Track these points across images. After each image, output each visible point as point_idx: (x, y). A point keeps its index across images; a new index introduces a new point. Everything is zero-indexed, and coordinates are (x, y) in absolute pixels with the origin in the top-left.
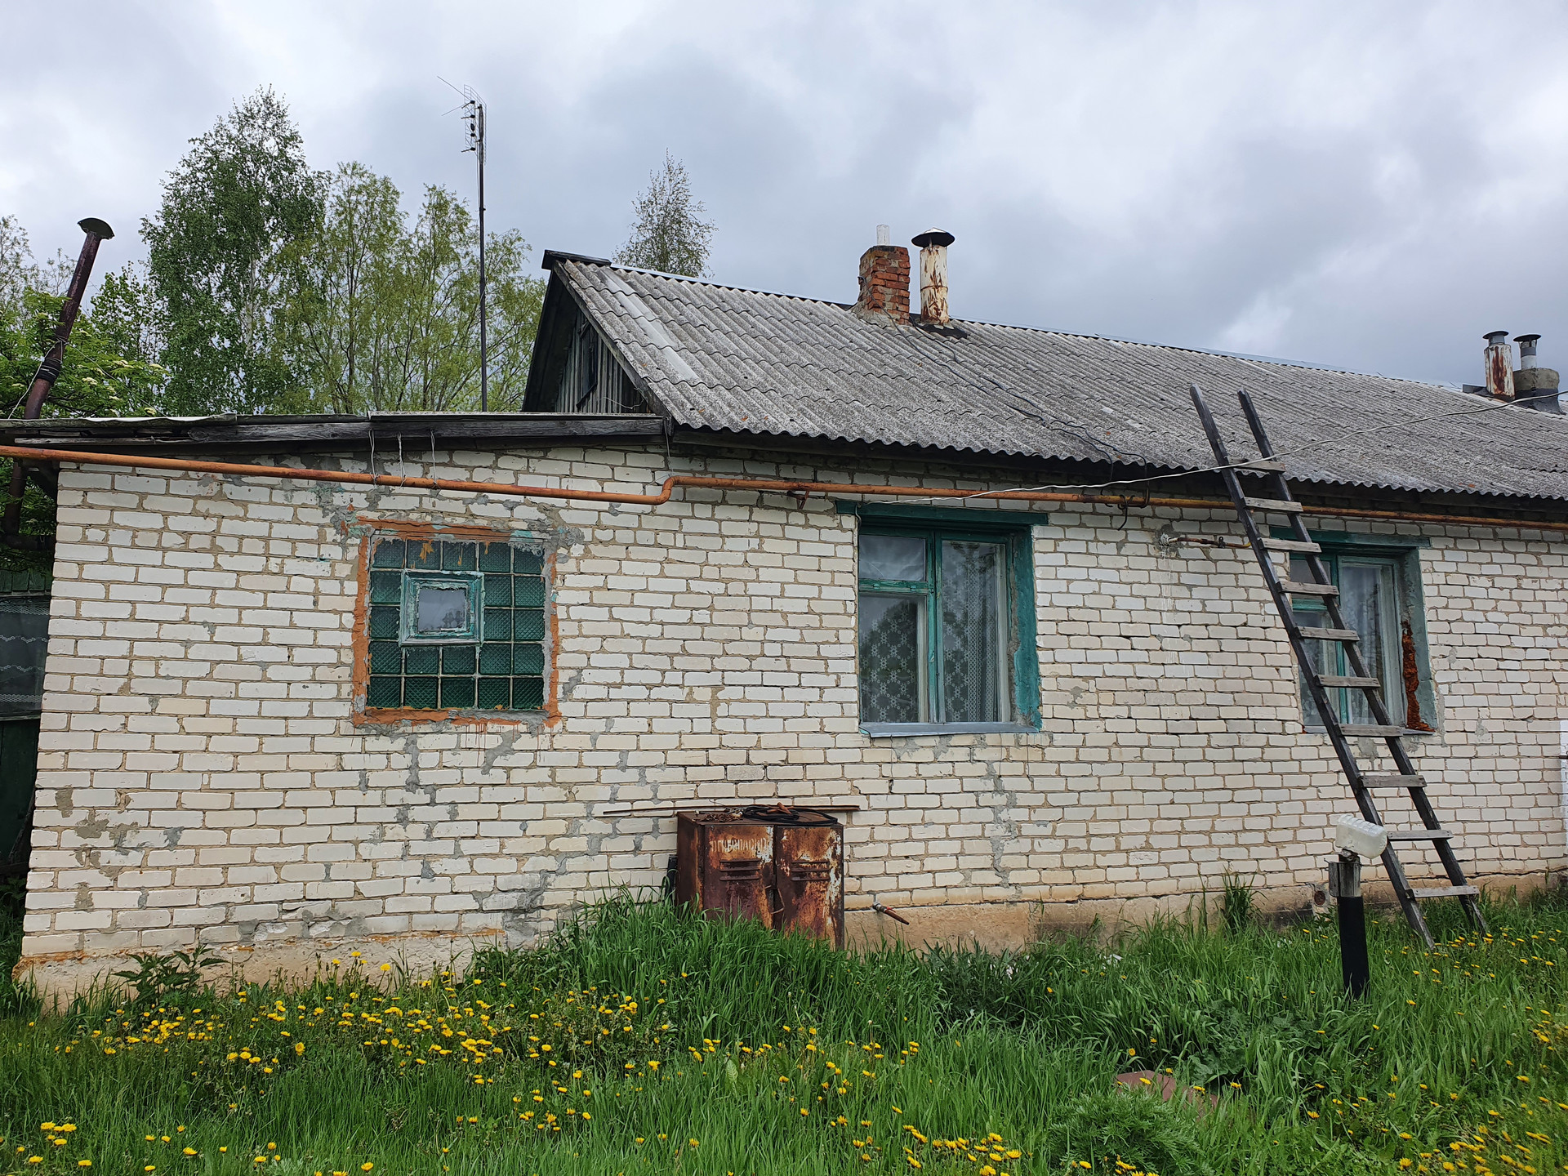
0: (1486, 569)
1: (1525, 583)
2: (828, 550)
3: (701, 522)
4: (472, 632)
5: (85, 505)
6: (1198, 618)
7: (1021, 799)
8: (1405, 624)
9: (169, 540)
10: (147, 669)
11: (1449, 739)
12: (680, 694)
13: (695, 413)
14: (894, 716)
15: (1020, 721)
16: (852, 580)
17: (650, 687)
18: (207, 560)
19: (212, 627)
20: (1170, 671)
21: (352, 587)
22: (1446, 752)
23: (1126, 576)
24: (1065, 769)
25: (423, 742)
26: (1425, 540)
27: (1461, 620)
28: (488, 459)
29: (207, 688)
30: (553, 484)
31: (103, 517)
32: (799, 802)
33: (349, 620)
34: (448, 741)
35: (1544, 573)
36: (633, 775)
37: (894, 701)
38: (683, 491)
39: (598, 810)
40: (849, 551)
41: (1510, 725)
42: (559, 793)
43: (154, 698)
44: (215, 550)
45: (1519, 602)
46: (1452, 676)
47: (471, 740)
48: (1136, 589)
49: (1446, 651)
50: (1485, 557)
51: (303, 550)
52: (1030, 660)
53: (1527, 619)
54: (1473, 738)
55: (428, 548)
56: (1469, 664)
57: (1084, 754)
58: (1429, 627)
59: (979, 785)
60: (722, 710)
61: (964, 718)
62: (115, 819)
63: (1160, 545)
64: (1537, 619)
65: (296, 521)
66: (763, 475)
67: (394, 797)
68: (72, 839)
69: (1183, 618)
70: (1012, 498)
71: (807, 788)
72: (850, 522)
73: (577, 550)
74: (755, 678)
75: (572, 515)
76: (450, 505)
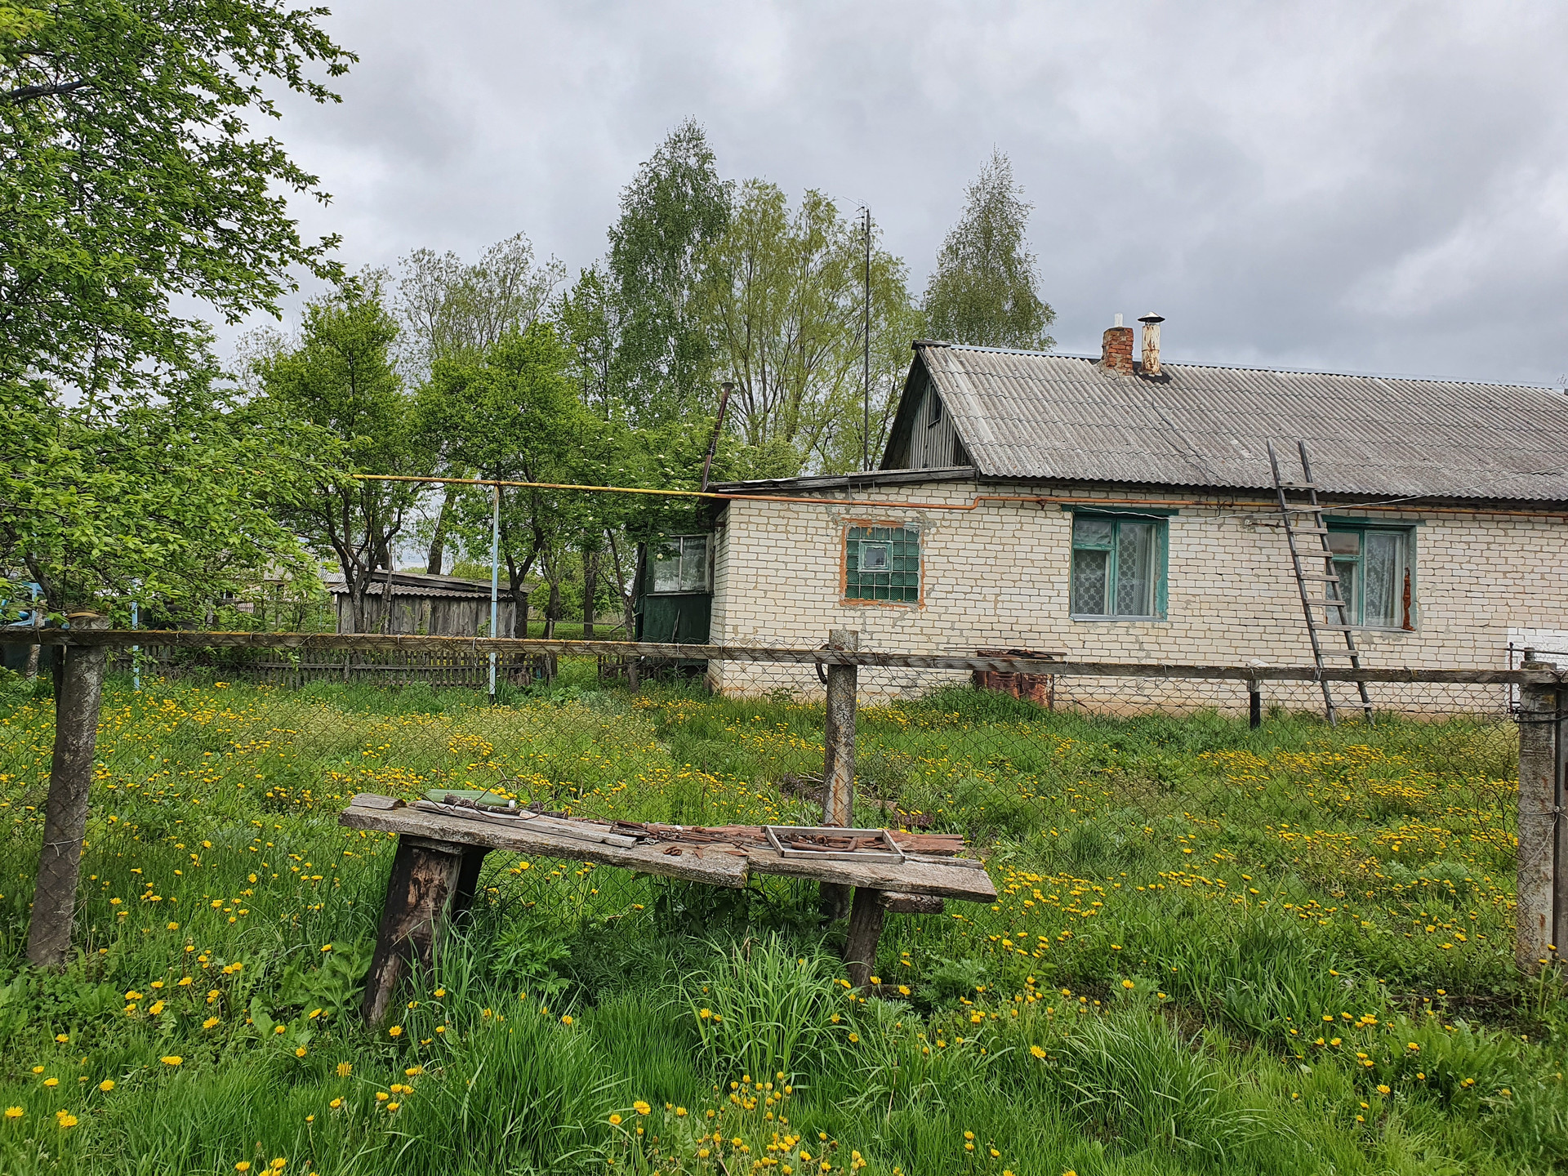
0: (1464, 539)
1: (1493, 546)
2: (1057, 529)
3: (992, 517)
4: (887, 567)
5: (740, 514)
6: (1263, 565)
7: (1153, 654)
8: (1407, 569)
9: (770, 528)
10: (762, 580)
11: (1423, 635)
12: (980, 597)
13: (991, 467)
14: (1091, 611)
15: (1158, 616)
16: (1069, 544)
17: (965, 593)
18: (784, 536)
19: (786, 563)
20: (1244, 593)
21: (839, 547)
22: (1422, 643)
23: (1222, 542)
25: (868, 613)
26: (1422, 521)
27: (1443, 568)
29: (785, 588)
30: (923, 501)
31: (746, 519)
32: (1036, 650)
33: (838, 561)
34: (879, 613)
35: (1510, 540)
36: (957, 633)
37: (1091, 604)
38: (984, 502)
40: (1068, 530)
41: (1469, 629)
42: (925, 639)
43: (766, 592)
44: (787, 532)
45: (1487, 558)
46: (1433, 600)
47: (887, 614)
48: (1228, 549)
49: (1430, 586)
50: (1466, 531)
51: (820, 532)
52: (1164, 585)
53: (1492, 568)
54: (1441, 636)
55: (870, 530)
56: (1445, 593)
57: (1190, 634)
58: (1418, 572)
59: (1130, 646)
60: (1000, 605)
61: (1131, 613)
63: (1243, 526)
64: (1499, 568)
65: (817, 519)
66: (1025, 493)
69: (1256, 565)
70: (1159, 501)
71: (1041, 643)
72: (1069, 515)
73: (933, 530)
74: (1017, 591)
75: (931, 515)
76: (880, 511)
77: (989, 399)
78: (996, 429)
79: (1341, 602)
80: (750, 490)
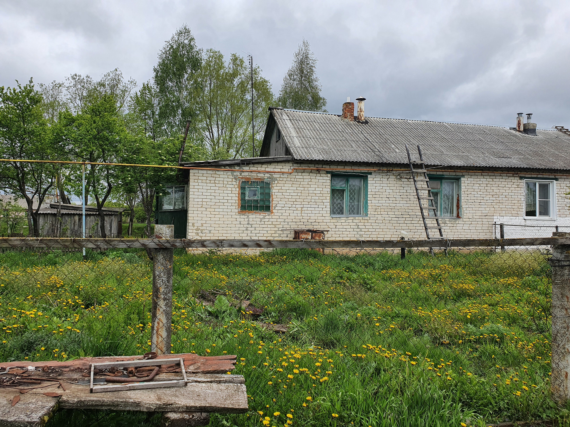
0: (478, 182)
1: (488, 185)
2: (325, 181)
3: (299, 176)
4: (258, 197)
5: (194, 176)
6: (404, 194)
7: (363, 230)
8: (458, 194)
9: (208, 181)
10: (205, 203)
11: (464, 220)
12: (295, 209)
13: (299, 156)
14: (339, 214)
15: (364, 215)
16: (329, 187)
17: (289, 207)
18: (214, 185)
19: (215, 196)
20: (397, 205)
21: (238, 189)
22: (464, 223)
23: (389, 185)
24: (372, 224)
25: (250, 216)
26: (463, 176)
27: (471, 194)
28: (260, 165)
29: (215, 207)
30: (272, 170)
31: (197, 178)
32: (317, 229)
33: (237, 195)
34: (254, 216)
35: (494, 183)
36: (286, 223)
37: (339, 210)
38: (296, 171)
39: (280, 229)
40: (329, 181)
41: (480, 217)
42: (274, 226)
43: (206, 208)
44: (215, 183)
45: (486, 190)
46: (467, 206)
47: (258, 216)
48: (391, 188)
49: (466, 201)
50: (479, 180)
51: (229, 183)
52: (367, 203)
53: (488, 193)
54: (471, 220)
55: (250, 182)
56: (472, 204)
57: (377, 221)
58: (462, 195)
59: (354, 227)
60: (303, 212)
61: (354, 214)
62: (201, 228)
63: (397, 179)
64: (491, 193)
65: (228, 178)
66: (312, 167)
67: (245, 226)
68: (195, 231)
69: (402, 194)
70: (364, 169)
71: (319, 227)
72: (329, 175)
73: (276, 182)
74: (310, 206)
75: (275, 176)
76: (254, 174)
77: (298, 130)
78: (301, 141)
79: (434, 208)
80: (199, 165)
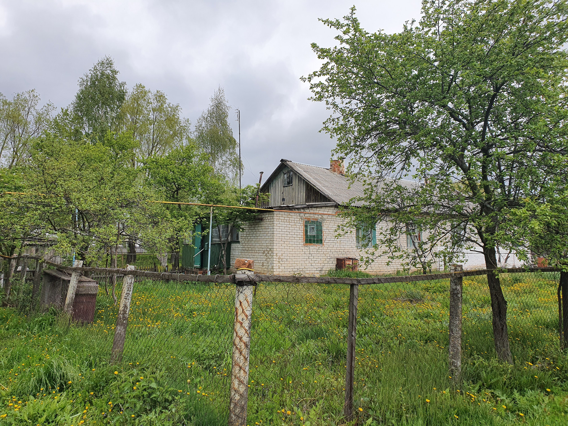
5: (277, 216)
9: (285, 221)
12: (336, 242)
13: (340, 203)
17: (333, 241)
18: (289, 223)
19: (289, 232)
21: (303, 227)
24: (379, 253)
25: (311, 248)
28: (315, 209)
29: (289, 240)
30: (322, 212)
33: (303, 231)
34: (313, 248)
36: (332, 253)
38: (337, 213)
39: (328, 257)
42: (324, 255)
43: (284, 242)
47: (315, 248)
51: (298, 222)
55: (310, 222)
57: (381, 251)
60: (341, 244)
62: (281, 257)
65: (297, 218)
67: (308, 255)
68: (278, 260)
73: (325, 221)
75: (325, 217)
76: (312, 215)
78: (328, 190)
